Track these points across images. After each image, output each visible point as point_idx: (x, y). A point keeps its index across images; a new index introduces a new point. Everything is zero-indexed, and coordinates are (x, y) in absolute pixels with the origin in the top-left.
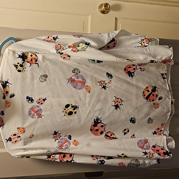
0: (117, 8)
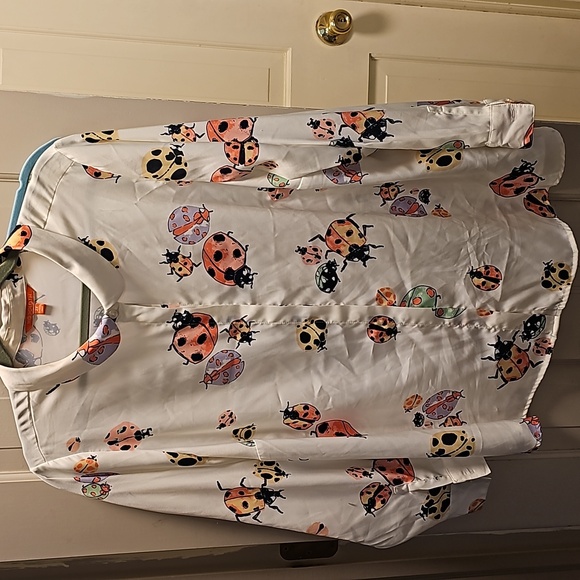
0: (375, 24)
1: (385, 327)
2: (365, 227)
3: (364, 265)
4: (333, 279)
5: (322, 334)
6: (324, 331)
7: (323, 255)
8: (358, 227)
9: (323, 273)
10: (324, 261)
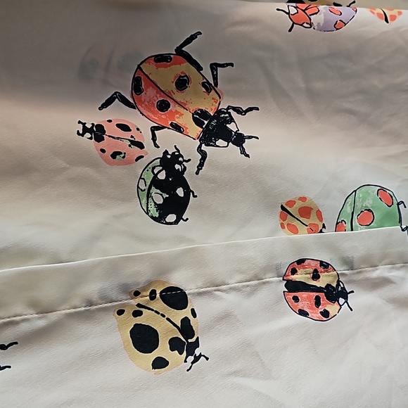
1: (321, 283)
2: (214, 67)
3: (243, 152)
4: (180, 192)
5: (186, 321)
6: (186, 313)
7: (146, 138)
8: (199, 68)
9: (156, 182)
10: (153, 153)
